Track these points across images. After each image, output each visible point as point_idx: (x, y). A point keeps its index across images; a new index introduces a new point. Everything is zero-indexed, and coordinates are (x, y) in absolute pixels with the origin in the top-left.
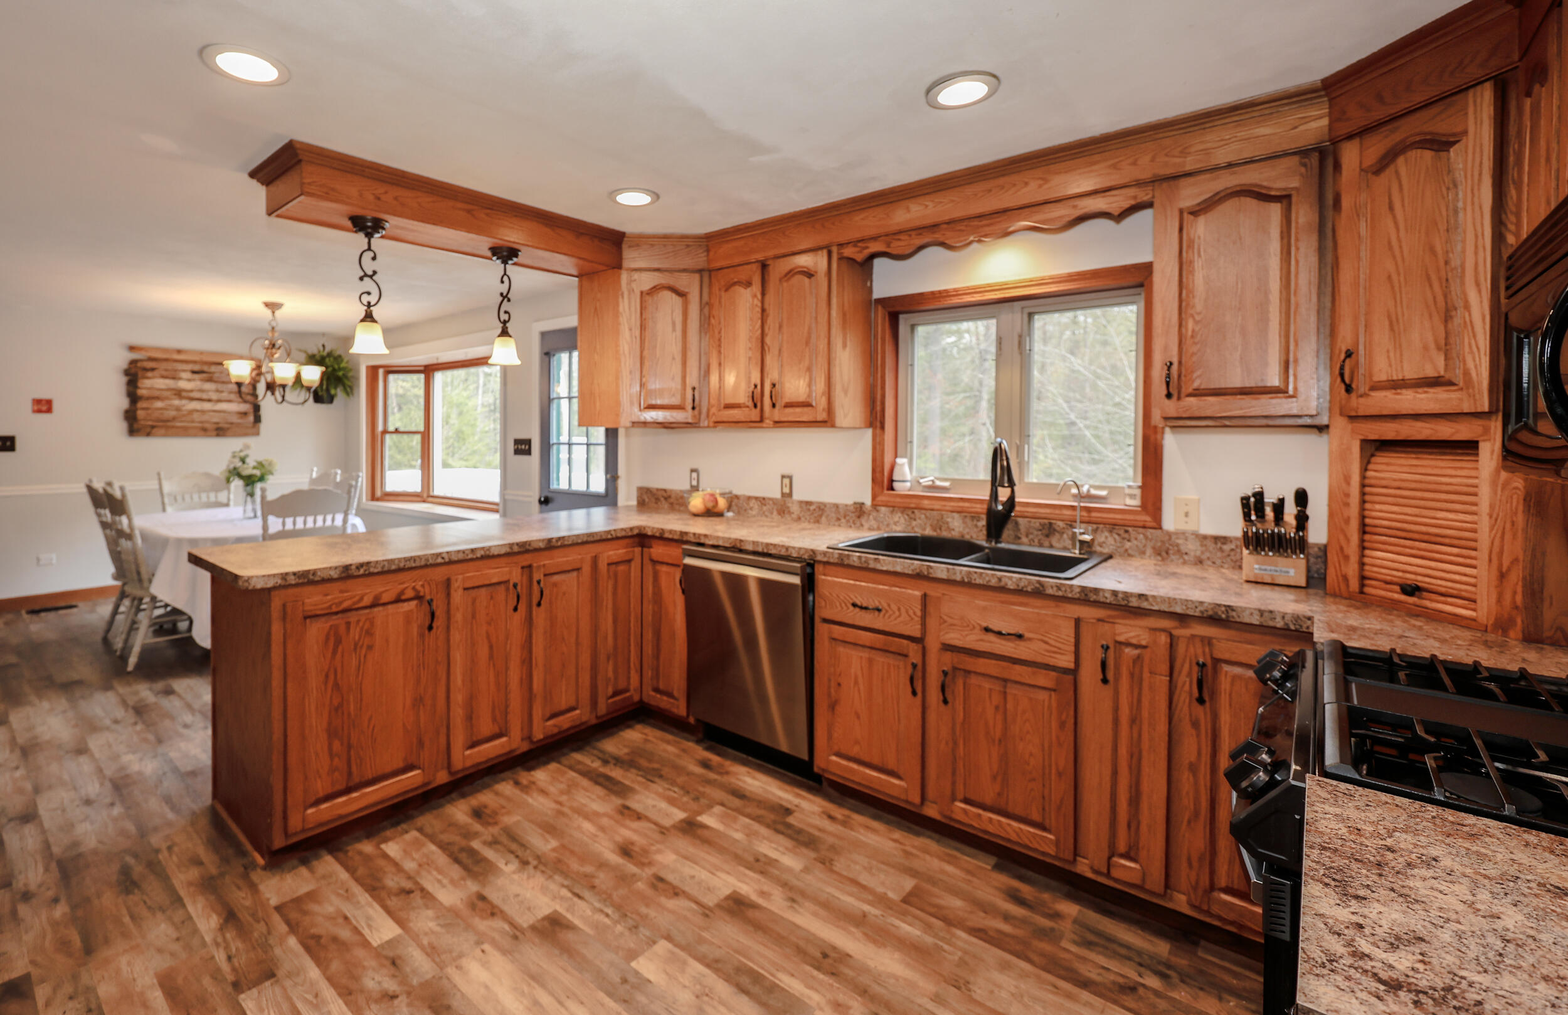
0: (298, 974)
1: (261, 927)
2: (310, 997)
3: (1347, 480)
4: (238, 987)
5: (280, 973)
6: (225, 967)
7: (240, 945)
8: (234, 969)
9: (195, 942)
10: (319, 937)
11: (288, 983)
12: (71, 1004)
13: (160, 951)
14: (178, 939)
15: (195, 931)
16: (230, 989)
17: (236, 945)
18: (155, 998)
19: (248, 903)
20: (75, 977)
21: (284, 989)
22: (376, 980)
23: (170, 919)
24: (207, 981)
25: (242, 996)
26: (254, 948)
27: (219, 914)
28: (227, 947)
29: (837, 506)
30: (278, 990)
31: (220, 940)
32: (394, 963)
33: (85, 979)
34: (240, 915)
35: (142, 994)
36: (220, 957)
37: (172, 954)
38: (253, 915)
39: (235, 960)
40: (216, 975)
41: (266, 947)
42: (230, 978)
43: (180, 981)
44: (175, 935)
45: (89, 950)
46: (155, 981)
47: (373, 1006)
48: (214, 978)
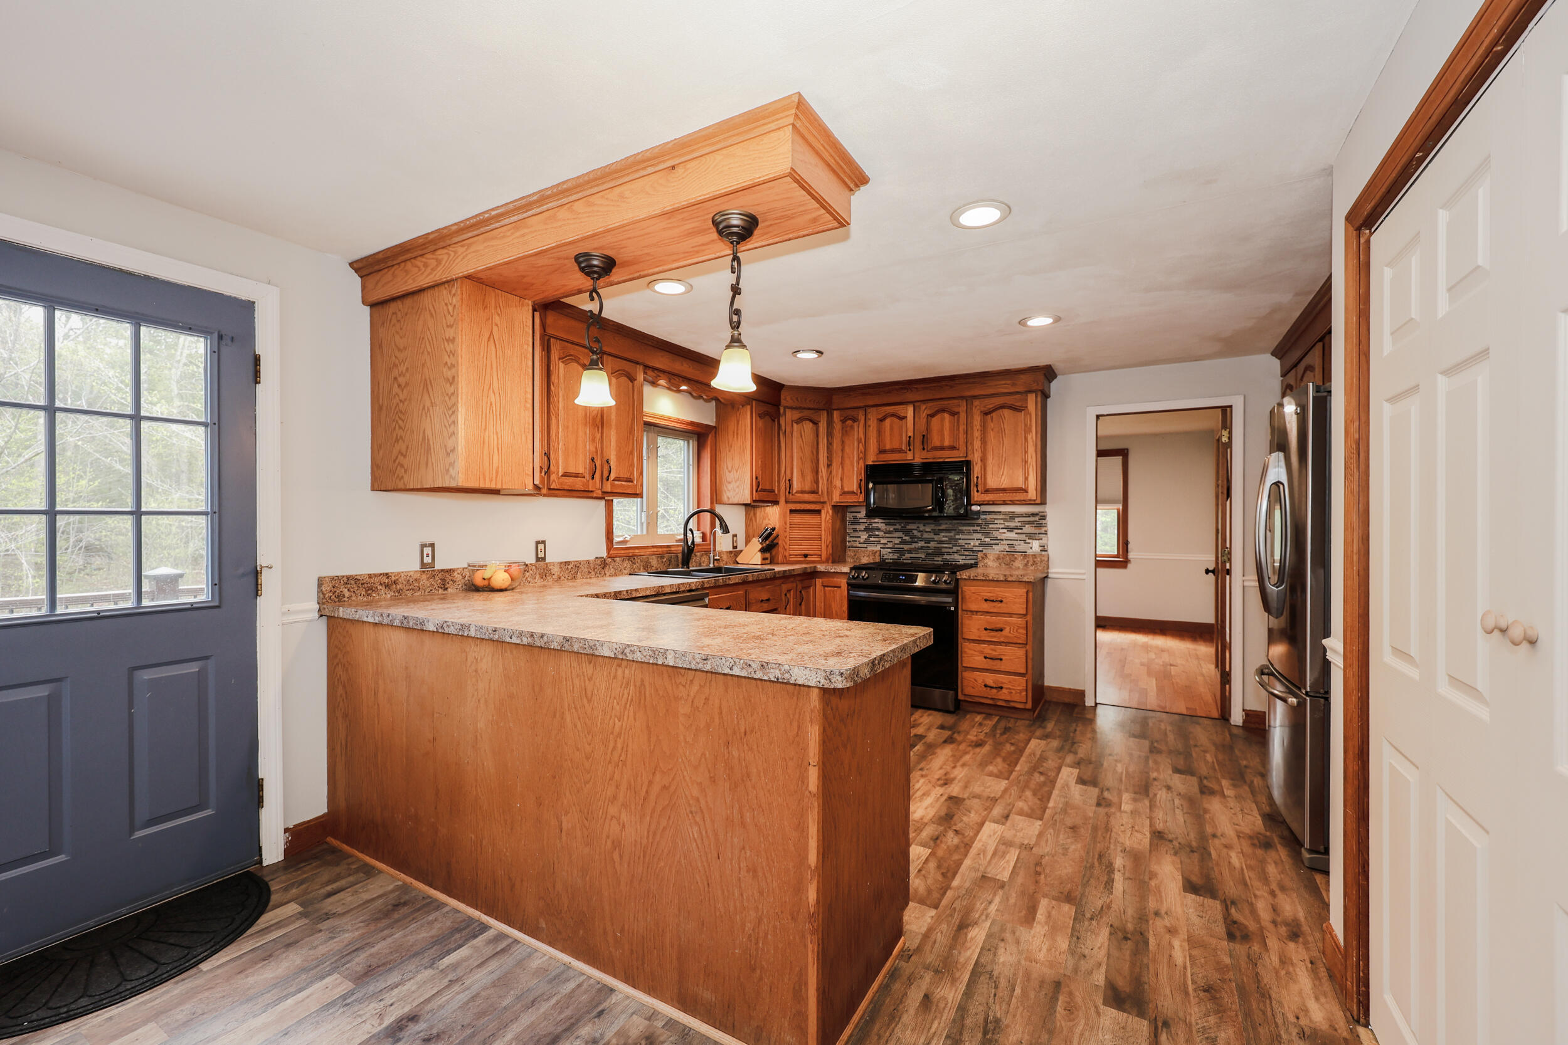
0: (974, 868)
1: (957, 905)
2: (982, 856)
3: (786, 523)
4: (1002, 886)
5: (979, 874)
6: (997, 900)
7: (978, 905)
8: (995, 895)
9: (996, 929)
10: (943, 874)
11: (982, 868)
12: (1086, 952)
13: (1018, 942)
14: (1003, 940)
15: (989, 936)
16: (1007, 887)
17: (980, 906)
18: (1042, 915)
19: (944, 927)
20: (1076, 970)
21: (986, 867)
22: (951, 839)
23: (993, 962)
24: (1012, 901)
25: (1005, 880)
26: (974, 896)
27: (966, 934)
28: (985, 909)
29: (588, 562)
30: (989, 869)
31: (983, 917)
32: (937, 838)
33: (1071, 963)
34: (957, 923)
35: (1046, 923)
36: (993, 908)
37: (1014, 933)
38: (952, 916)
39: (989, 899)
40: (1006, 899)
41: (969, 891)
42: (1000, 892)
43: (1023, 913)
44: (1002, 944)
45: (1057, 985)
46: (1035, 925)
47: (967, 834)
48: (1008, 899)
